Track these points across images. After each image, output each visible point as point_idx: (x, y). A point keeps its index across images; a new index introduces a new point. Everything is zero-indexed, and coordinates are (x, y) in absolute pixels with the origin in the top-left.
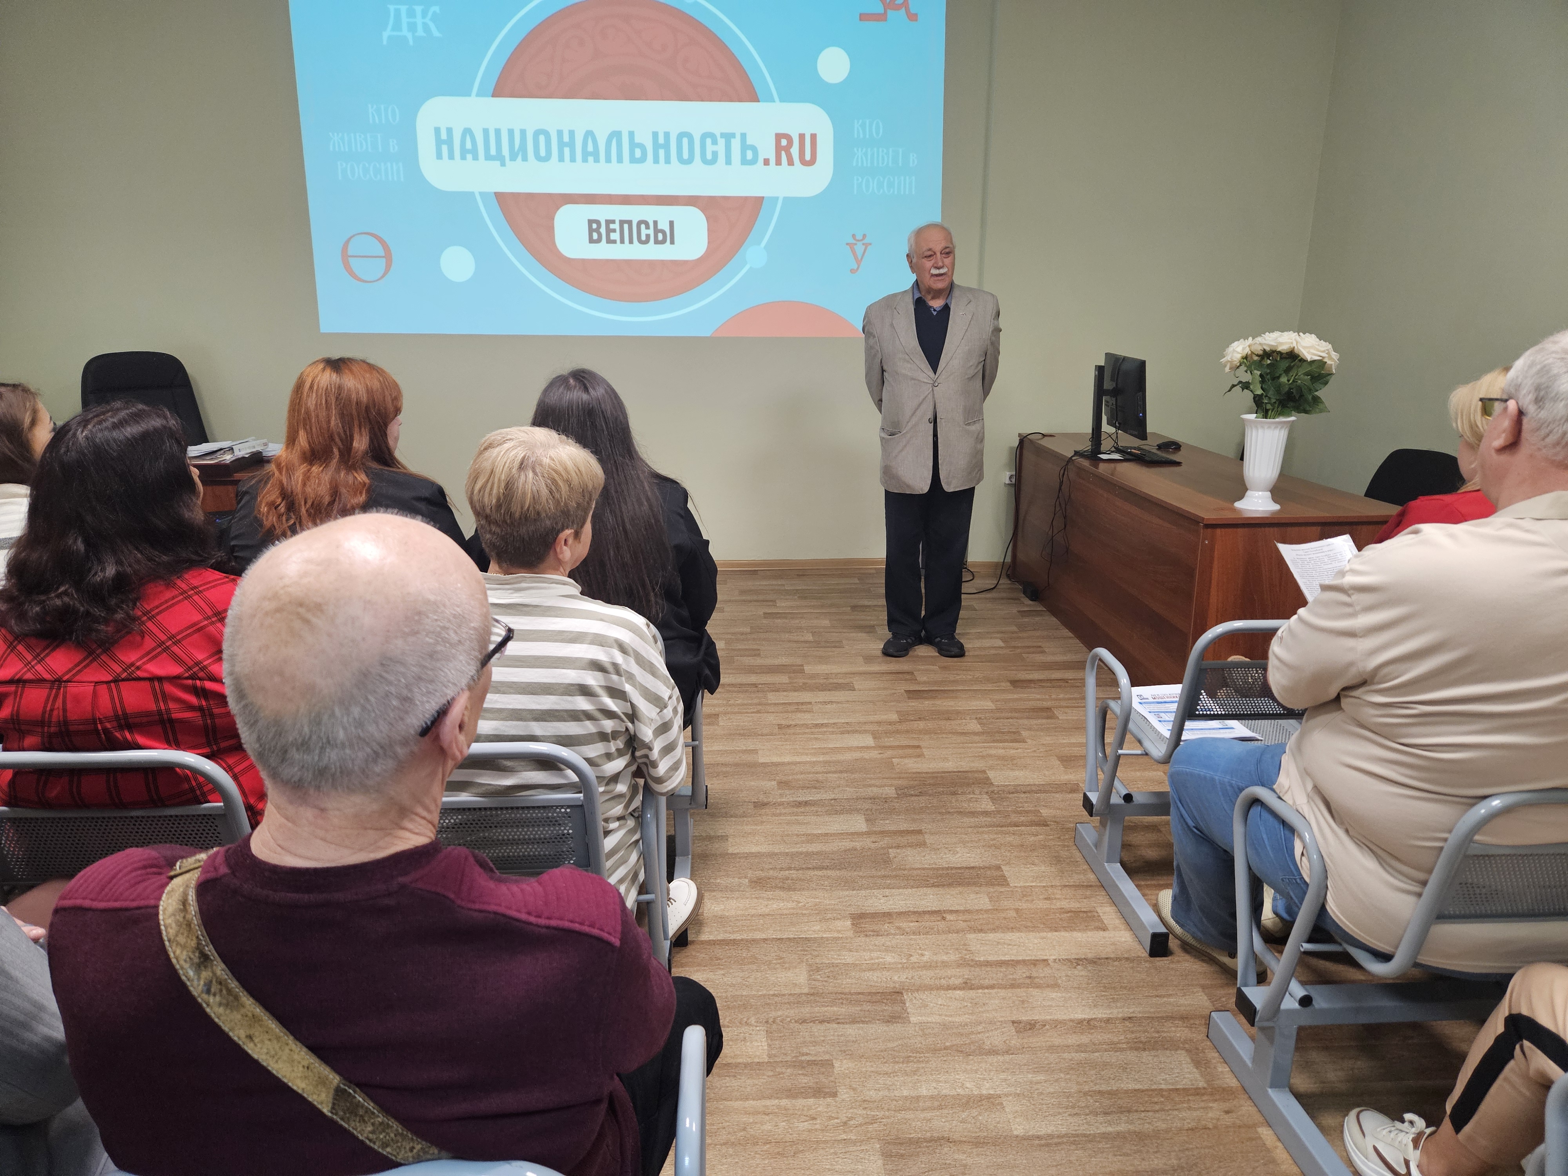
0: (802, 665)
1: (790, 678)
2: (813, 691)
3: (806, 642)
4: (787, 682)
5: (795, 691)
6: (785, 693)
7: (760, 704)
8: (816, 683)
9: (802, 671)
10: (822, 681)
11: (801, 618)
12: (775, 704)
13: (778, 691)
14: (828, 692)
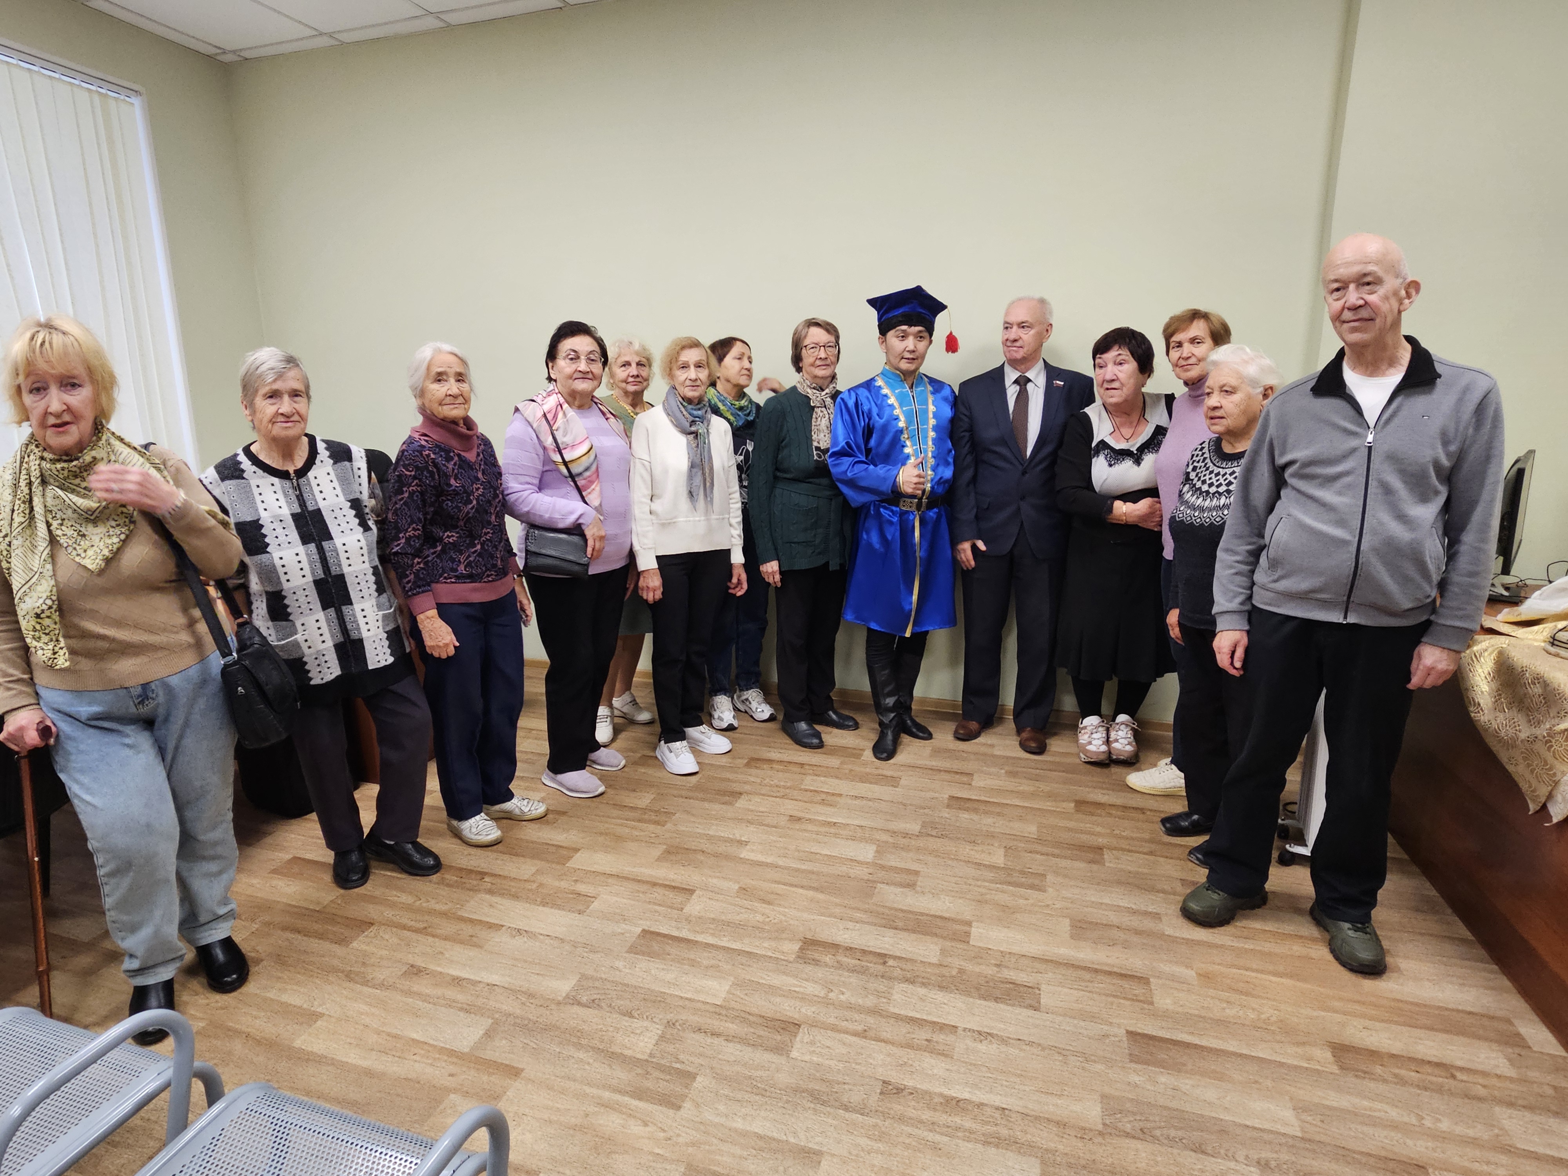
0: (969, 924)
1: (943, 951)
2: (968, 994)
3: (992, 867)
4: (934, 960)
5: (941, 988)
6: (922, 991)
7: (875, 1012)
8: (979, 975)
9: (964, 937)
10: (990, 971)
11: (999, 814)
12: (898, 1018)
13: (913, 983)
14: (992, 1004)
